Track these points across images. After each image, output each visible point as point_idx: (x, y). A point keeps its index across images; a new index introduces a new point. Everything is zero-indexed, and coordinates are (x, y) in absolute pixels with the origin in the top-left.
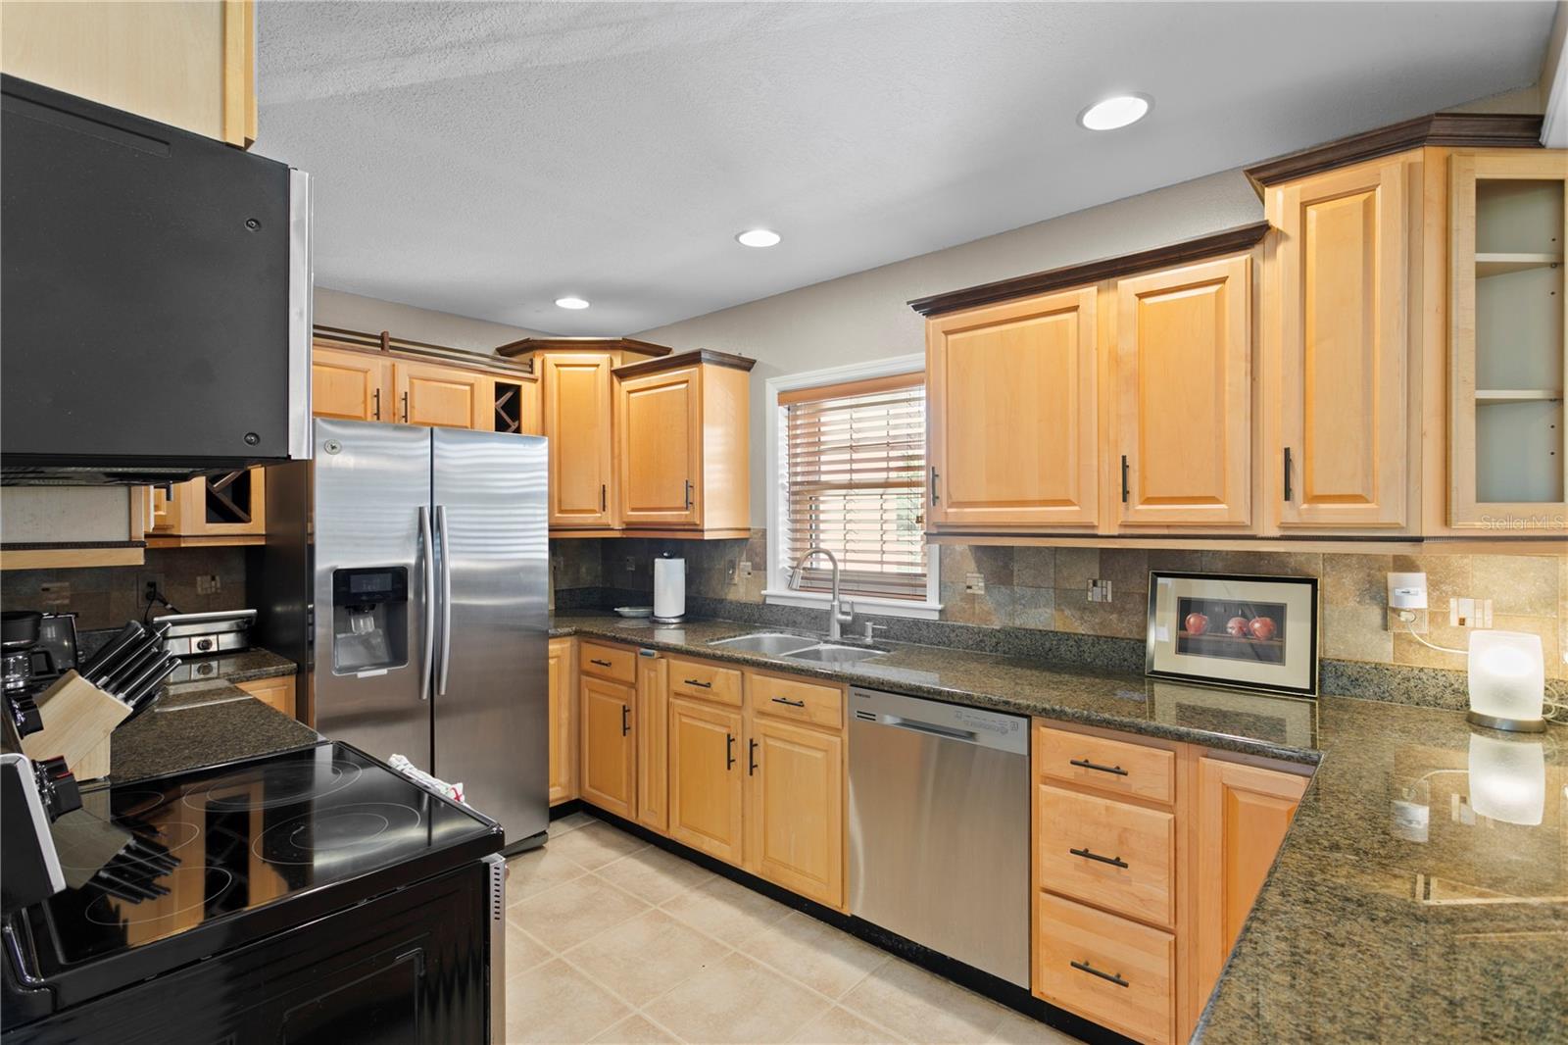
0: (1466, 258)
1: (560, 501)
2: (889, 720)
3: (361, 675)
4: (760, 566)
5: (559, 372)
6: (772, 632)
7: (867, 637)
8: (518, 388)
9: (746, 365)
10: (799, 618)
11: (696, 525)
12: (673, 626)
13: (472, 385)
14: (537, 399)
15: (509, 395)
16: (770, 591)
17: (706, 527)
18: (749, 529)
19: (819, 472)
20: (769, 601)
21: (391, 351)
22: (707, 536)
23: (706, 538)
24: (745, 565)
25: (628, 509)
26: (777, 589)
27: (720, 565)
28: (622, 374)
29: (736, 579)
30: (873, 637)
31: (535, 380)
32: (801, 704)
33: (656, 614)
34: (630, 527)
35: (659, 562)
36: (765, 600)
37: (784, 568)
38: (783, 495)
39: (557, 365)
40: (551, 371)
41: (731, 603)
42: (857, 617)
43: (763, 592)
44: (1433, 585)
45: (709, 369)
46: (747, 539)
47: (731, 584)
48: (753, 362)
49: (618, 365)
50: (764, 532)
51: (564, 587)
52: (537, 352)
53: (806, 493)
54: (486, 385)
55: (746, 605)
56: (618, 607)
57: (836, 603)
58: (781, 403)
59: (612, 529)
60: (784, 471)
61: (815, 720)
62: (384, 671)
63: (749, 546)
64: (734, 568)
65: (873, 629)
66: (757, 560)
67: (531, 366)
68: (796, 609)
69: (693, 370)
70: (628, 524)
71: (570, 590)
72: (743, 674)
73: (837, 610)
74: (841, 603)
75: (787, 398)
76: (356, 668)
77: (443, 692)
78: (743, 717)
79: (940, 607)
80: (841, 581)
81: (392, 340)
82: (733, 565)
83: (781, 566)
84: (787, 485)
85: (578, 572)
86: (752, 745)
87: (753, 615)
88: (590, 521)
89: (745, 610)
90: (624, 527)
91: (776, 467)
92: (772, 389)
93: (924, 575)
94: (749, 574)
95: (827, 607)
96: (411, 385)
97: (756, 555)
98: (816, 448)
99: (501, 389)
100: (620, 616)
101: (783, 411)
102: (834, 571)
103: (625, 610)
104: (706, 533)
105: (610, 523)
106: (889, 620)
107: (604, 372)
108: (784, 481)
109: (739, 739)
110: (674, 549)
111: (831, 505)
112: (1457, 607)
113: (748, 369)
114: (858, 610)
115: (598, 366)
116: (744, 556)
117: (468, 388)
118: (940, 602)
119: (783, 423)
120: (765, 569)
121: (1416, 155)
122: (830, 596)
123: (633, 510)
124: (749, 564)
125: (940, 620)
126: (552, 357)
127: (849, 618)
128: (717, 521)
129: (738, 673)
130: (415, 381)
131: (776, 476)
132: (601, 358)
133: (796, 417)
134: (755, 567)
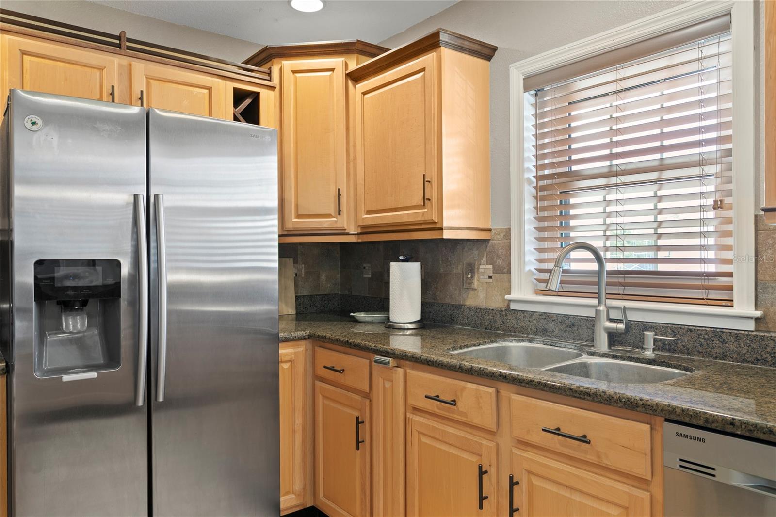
1: (297, 206)
2: (737, 480)
3: (66, 378)
4: (504, 269)
5: (296, 77)
6: (519, 341)
7: (648, 349)
8: (257, 95)
9: (487, 52)
10: (551, 326)
11: (435, 223)
12: (409, 332)
13: (210, 89)
14: (275, 106)
15: (248, 101)
16: (514, 295)
17: (445, 225)
18: (490, 230)
19: (571, 162)
20: (513, 306)
21: (127, 51)
22: (447, 235)
23: (445, 237)
24: (486, 268)
25: (363, 212)
26: (522, 293)
27: (458, 269)
28: (355, 77)
29: (476, 284)
30: (654, 350)
31: (273, 88)
32: (584, 439)
33: (391, 319)
34: (366, 230)
35: (394, 266)
36: (509, 305)
37: (530, 271)
38: (529, 191)
39: (294, 72)
40: (288, 76)
41: (470, 308)
42: (629, 325)
43: (507, 297)
45: (445, 52)
46: (487, 241)
47: (470, 289)
48: (494, 49)
49: (353, 66)
50: (508, 233)
51: (305, 293)
52: (275, 60)
53: (555, 187)
54: (225, 91)
55: (487, 311)
56: (354, 313)
57: (602, 308)
58: (526, 89)
59: (348, 234)
60: (530, 164)
61: (606, 462)
62: (94, 375)
63: (489, 248)
64: (472, 271)
65: (655, 340)
66: (500, 262)
67: (270, 74)
68: (547, 316)
69: (426, 60)
70: (363, 227)
71: (311, 297)
72: (498, 392)
73: (604, 316)
74: (609, 308)
76: (66, 371)
77: (161, 399)
78: (498, 445)
79: (758, 314)
80: (608, 284)
81: (129, 40)
82: (471, 269)
83: (527, 268)
84: (534, 180)
85: (318, 277)
86: (513, 483)
87: (495, 321)
88: (326, 226)
89: (487, 317)
90: (359, 231)
92: (517, 75)
93: (730, 275)
94: (490, 277)
95: (591, 313)
96: (148, 85)
97: (499, 257)
99: (239, 96)
100: (356, 321)
101: (528, 98)
102: (600, 273)
103: (360, 316)
104: (444, 231)
105: (346, 227)
106: (675, 329)
107: (339, 76)
108: (531, 175)
109: (493, 471)
110: (410, 251)
113: (489, 58)
114: (633, 317)
115: (332, 70)
116: (485, 259)
117: (206, 91)
118: (757, 307)
119: (529, 112)
120: (509, 272)
122: (595, 302)
123: (369, 212)
124: (490, 267)
125: (756, 330)
126: (288, 64)
127: (622, 326)
128: (456, 220)
129: (491, 390)
130: (151, 81)
132: (335, 61)
133: (544, 104)
134: (497, 270)
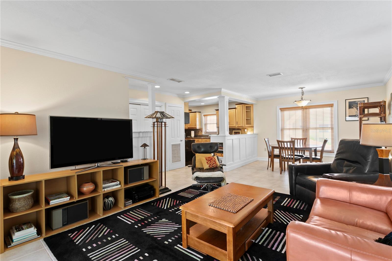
0: (245, 111)
4: (202, 131)
9: (200, 112)
11: (196, 127)
18: (201, 128)
19: (207, 122)
20: (203, 135)
22: (197, 129)
24: (200, 131)
26: (203, 133)
27: (198, 132)
33: (191, 136)
34: (188, 128)
35: (191, 131)
38: (204, 125)
44: (247, 130)
45: (197, 113)
47: (198, 133)
53: (206, 124)
55: (200, 135)
56: (187, 136)
60: (204, 122)
63: (201, 130)
68: (205, 135)
69: (195, 113)
75: (204, 116)
82: (199, 131)
83: (204, 131)
91: (203, 122)
92: (203, 115)
98: (207, 120)
101: (204, 117)
102: (208, 132)
110: (193, 130)
111: (208, 125)
112: (248, 131)
119: (204, 118)
121: (242, 105)
123: (189, 126)
128: (198, 127)
131: (203, 123)
134: (201, 132)
